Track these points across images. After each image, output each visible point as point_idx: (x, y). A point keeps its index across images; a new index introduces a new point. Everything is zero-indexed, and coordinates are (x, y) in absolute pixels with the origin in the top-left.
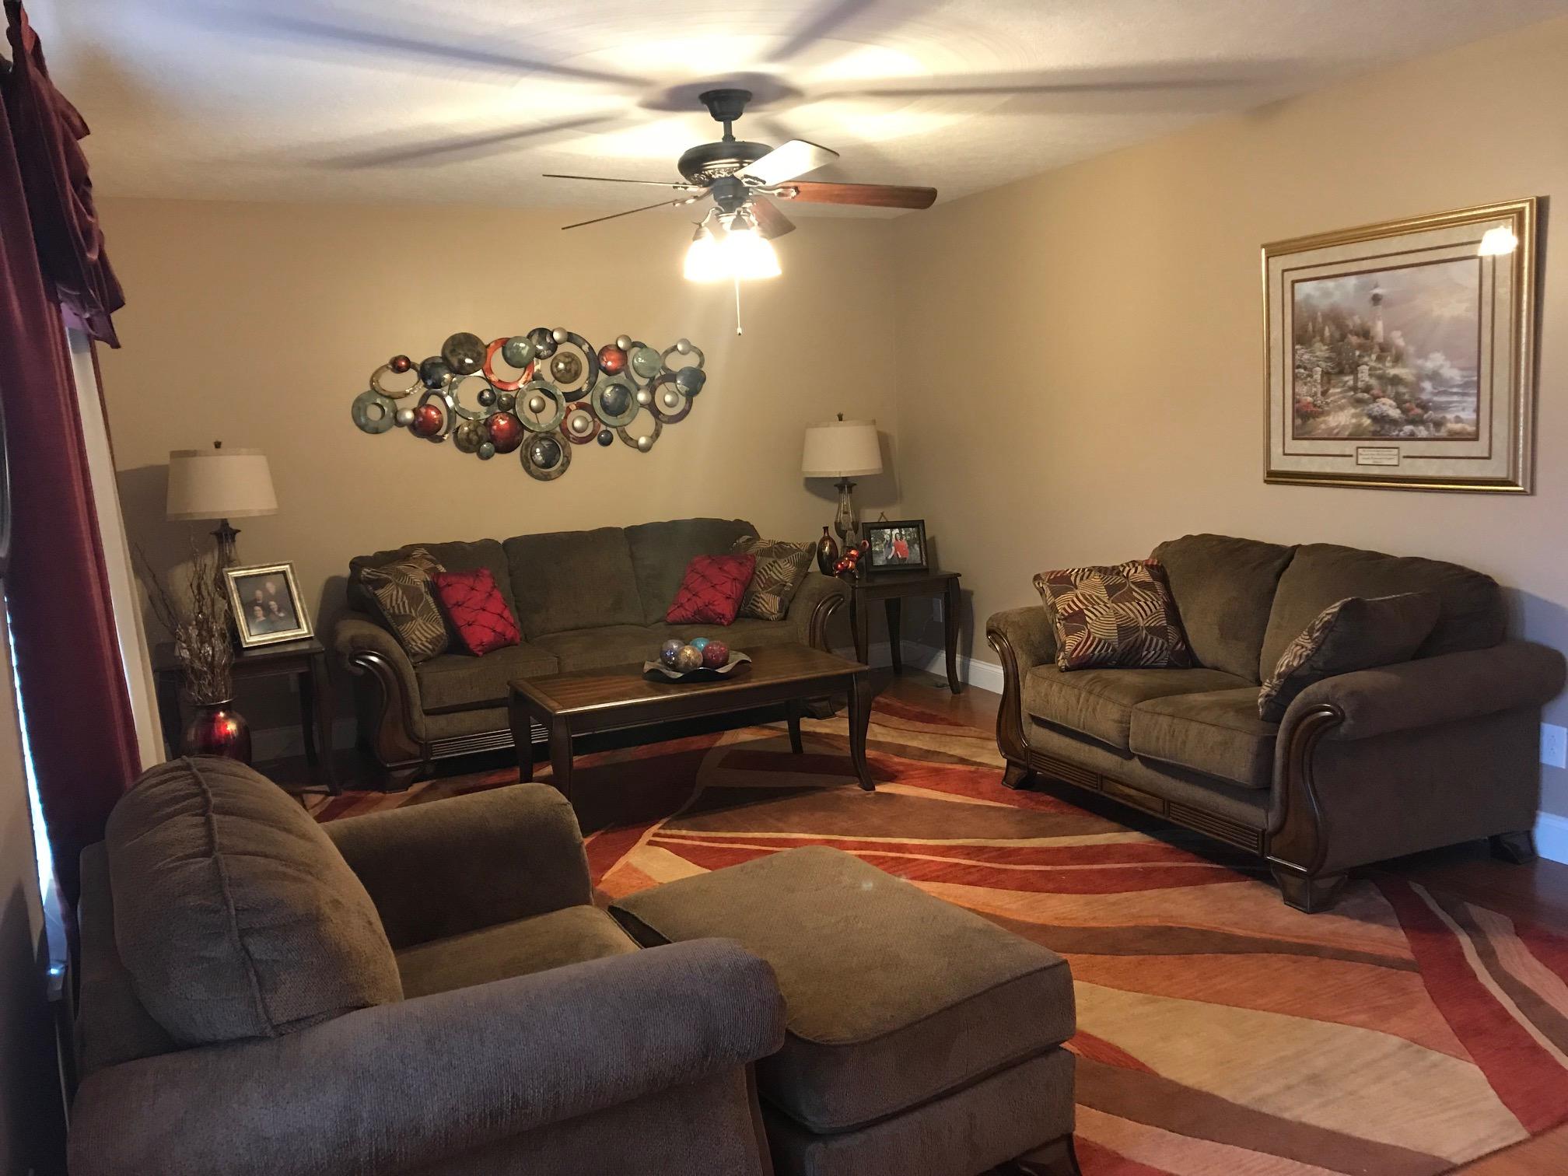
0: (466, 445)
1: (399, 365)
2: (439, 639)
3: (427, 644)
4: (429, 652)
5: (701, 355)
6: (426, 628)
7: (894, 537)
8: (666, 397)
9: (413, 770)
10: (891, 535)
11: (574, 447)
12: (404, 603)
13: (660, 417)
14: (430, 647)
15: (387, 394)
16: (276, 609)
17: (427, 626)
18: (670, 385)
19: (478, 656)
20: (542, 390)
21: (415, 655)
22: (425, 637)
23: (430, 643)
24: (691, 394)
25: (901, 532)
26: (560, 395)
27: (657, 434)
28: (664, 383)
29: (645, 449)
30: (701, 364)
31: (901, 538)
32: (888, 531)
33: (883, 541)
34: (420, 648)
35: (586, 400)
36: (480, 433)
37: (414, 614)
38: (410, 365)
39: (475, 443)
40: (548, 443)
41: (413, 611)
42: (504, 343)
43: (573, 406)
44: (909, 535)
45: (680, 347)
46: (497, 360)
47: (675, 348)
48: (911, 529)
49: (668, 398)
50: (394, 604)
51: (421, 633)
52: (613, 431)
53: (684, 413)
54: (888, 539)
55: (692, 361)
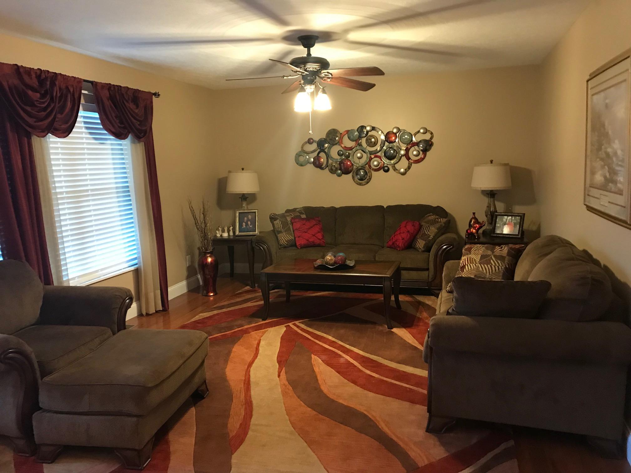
0: (332, 171)
1: (310, 141)
2: (291, 241)
3: (285, 242)
4: (285, 245)
5: (432, 133)
6: (285, 236)
7: (508, 220)
8: (414, 152)
9: (273, 285)
10: (507, 220)
11: (374, 173)
12: (280, 227)
13: (410, 160)
14: (286, 243)
15: (305, 152)
16: (250, 224)
17: (286, 236)
18: (416, 147)
19: (298, 248)
20: (362, 150)
21: (281, 245)
22: (285, 239)
23: (286, 242)
24: (425, 151)
25: (512, 218)
26: (367, 152)
27: (409, 168)
28: (413, 146)
29: (403, 174)
30: (431, 138)
31: (512, 221)
32: (506, 217)
33: (502, 222)
34: (282, 243)
35: (379, 154)
36: (336, 167)
37: (283, 231)
38: (314, 141)
39: (334, 170)
40: (362, 171)
41: (283, 230)
42: (348, 132)
43: (373, 156)
44: (516, 220)
45: (422, 131)
46: (346, 138)
47: (419, 132)
48: (517, 217)
49: (415, 153)
50: (278, 227)
51: (284, 238)
52: (390, 167)
53: (422, 159)
54: (505, 221)
55: (427, 137)
